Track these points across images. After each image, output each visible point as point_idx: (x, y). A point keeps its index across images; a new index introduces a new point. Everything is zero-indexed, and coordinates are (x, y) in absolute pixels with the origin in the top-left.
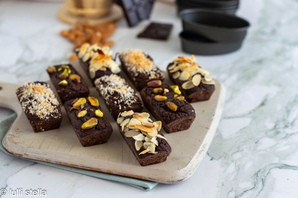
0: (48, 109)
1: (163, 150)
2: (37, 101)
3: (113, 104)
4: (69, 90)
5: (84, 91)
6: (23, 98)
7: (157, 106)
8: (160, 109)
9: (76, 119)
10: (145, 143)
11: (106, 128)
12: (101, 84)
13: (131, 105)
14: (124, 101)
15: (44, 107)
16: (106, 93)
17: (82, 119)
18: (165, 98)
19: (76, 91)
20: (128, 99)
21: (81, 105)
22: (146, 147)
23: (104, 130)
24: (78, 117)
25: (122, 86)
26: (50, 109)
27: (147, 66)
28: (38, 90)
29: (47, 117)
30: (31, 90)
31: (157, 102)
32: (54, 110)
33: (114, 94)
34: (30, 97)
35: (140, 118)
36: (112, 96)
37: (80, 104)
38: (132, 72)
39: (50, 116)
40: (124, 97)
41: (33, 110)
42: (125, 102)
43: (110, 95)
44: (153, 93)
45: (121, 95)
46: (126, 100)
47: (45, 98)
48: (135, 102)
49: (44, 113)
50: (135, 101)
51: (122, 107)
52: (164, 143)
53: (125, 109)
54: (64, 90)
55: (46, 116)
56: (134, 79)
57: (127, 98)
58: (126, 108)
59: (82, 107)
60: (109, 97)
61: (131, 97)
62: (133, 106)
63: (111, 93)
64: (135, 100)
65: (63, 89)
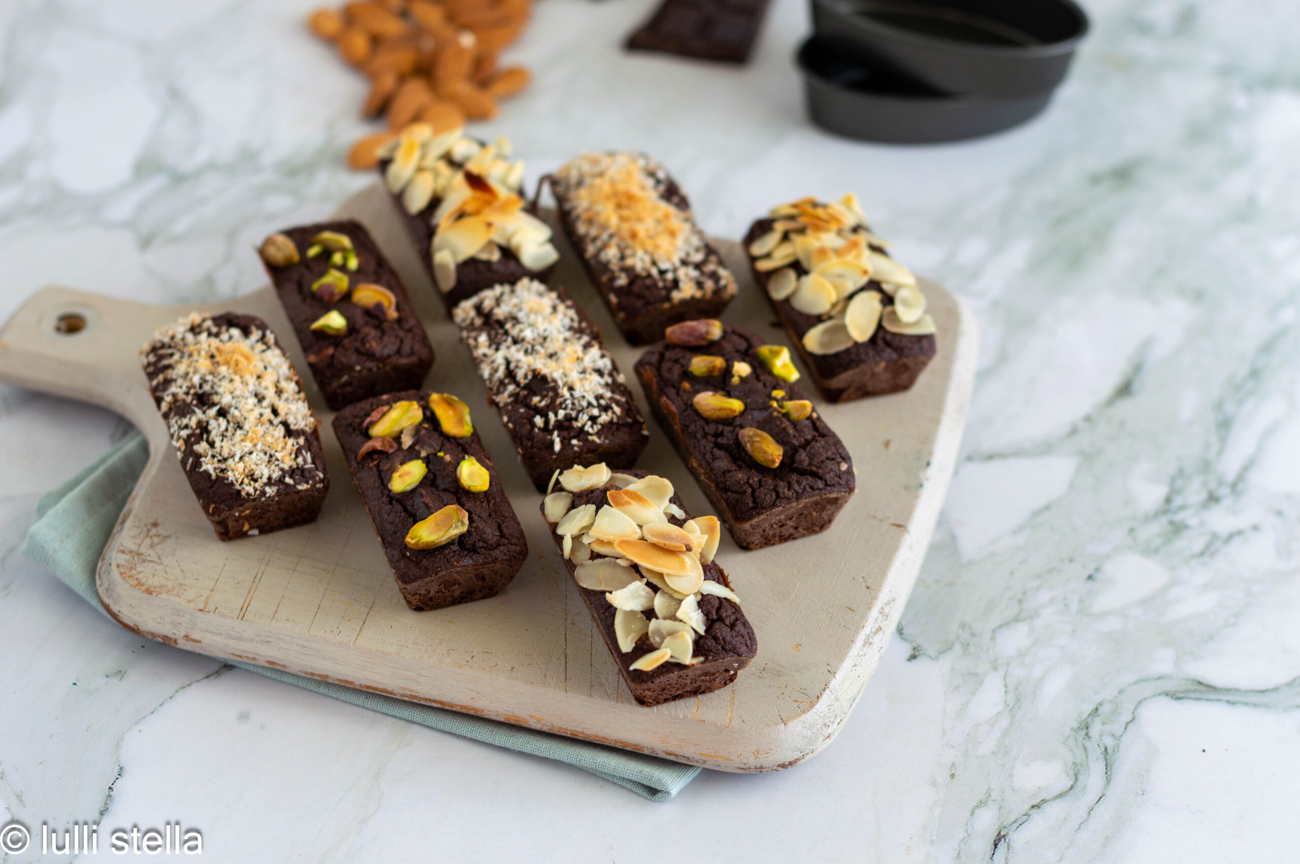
0: (273, 452)
1: (724, 649)
2: (229, 417)
3: (528, 427)
4: (354, 358)
5: (414, 359)
6: (174, 395)
7: (703, 442)
8: (714, 458)
9: (385, 499)
10: (654, 620)
11: (504, 545)
12: (480, 329)
13: (598, 434)
14: (574, 414)
15: (255, 445)
16: (501, 373)
17: (408, 503)
18: (737, 405)
19: (383, 360)
20: (590, 404)
21: (401, 432)
22: (658, 639)
23: (495, 553)
24: (390, 491)
25: (566, 340)
26: (279, 455)
27: (664, 242)
28: (233, 363)
29: (267, 489)
30: (204, 365)
31: (702, 423)
32: (297, 457)
33: (531, 381)
34: (200, 392)
35: (635, 506)
36: (525, 392)
37: (397, 429)
38: (605, 266)
39: (281, 481)
40: (572, 395)
41: (213, 456)
42: (576, 419)
43: (518, 384)
44: (687, 375)
45: (560, 391)
46: (579, 412)
47: (260, 398)
48: (615, 420)
49: (257, 474)
50: (614, 413)
51: (565, 442)
52: (728, 622)
53: (576, 449)
54: (333, 356)
55: (265, 484)
56: (613, 299)
57: (584, 404)
58: (581, 443)
59: (407, 441)
60: (510, 396)
61: (598, 397)
62: (606, 438)
63: (520, 374)
64: (617, 410)
65: (330, 351)
